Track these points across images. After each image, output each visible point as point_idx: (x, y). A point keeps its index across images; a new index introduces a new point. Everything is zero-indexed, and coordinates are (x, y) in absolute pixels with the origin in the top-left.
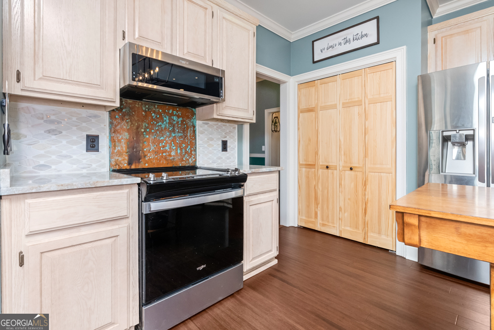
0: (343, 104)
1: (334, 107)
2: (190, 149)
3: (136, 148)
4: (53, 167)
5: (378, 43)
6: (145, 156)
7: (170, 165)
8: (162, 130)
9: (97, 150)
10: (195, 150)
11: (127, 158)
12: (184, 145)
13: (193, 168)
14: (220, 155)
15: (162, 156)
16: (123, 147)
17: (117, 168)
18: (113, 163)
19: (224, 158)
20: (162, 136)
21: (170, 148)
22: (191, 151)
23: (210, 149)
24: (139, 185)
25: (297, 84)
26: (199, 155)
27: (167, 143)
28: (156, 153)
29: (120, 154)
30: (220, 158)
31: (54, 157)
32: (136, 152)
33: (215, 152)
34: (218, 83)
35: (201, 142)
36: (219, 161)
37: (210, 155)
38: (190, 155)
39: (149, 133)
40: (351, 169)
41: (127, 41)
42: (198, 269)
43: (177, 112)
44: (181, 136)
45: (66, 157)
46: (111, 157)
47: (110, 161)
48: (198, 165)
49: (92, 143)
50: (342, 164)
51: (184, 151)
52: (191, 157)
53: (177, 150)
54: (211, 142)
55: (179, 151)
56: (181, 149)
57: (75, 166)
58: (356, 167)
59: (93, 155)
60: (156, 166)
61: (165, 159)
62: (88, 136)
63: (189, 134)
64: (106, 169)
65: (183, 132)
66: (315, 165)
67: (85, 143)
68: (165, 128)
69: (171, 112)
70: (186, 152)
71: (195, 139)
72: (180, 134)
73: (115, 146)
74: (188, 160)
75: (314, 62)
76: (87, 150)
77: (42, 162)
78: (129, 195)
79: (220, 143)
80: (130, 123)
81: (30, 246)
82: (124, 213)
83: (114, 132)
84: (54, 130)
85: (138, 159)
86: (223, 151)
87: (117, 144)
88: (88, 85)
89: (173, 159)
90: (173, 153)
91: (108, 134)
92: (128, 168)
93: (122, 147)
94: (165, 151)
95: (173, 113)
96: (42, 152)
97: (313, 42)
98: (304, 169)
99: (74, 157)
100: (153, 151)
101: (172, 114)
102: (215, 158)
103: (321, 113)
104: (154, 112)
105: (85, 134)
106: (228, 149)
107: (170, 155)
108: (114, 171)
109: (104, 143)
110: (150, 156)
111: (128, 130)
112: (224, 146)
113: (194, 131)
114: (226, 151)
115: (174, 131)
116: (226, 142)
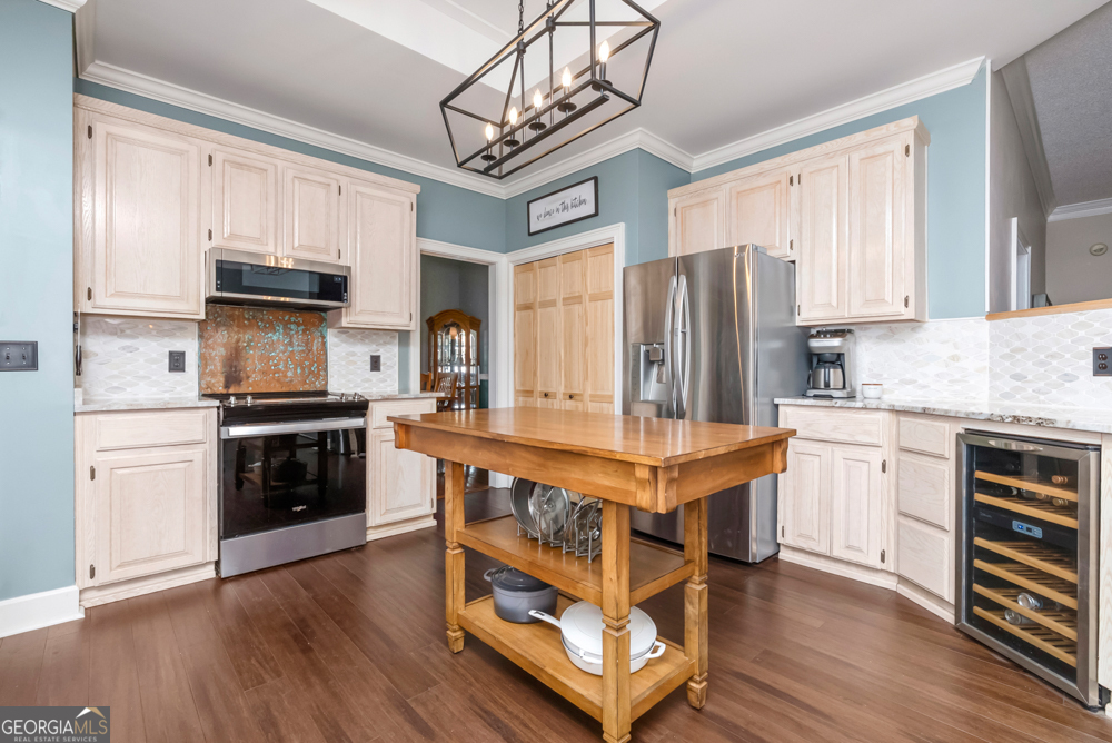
0: (564, 299)
1: (553, 303)
2: (318, 367)
3: (235, 367)
4: (129, 390)
5: (596, 214)
6: (248, 377)
7: (284, 390)
8: (273, 343)
9: (183, 370)
10: (326, 370)
11: (222, 379)
12: (307, 363)
13: (324, 393)
14: (367, 376)
15: (273, 378)
16: (217, 365)
17: (209, 391)
18: (204, 386)
19: (374, 380)
20: (274, 351)
21: (286, 367)
22: (319, 370)
23: (351, 367)
24: (218, 408)
25: (511, 266)
26: (332, 377)
27: (280, 359)
28: (265, 373)
29: (213, 374)
30: (368, 380)
31: (129, 378)
32: (235, 372)
33: (359, 372)
34: (340, 284)
35: (335, 358)
36: (367, 385)
37: (351, 376)
38: (317, 376)
39: (254, 348)
40: (571, 397)
41: (214, 243)
42: (294, 509)
43: (297, 318)
44: (303, 351)
45: (144, 378)
46: (200, 379)
47: (199, 383)
48: (330, 390)
49: (177, 362)
50: (562, 389)
51: (306, 370)
52: (318, 378)
53: (295, 369)
54: (351, 358)
55: (299, 371)
56: (303, 369)
57: (154, 389)
58: (576, 394)
59: (177, 376)
60: (264, 390)
61: (278, 381)
62: (171, 353)
63: (315, 348)
64: (195, 393)
65: (307, 345)
66: (532, 392)
67: (167, 361)
68: (278, 340)
69: (286, 318)
70: (311, 372)
71: (326, 354)
72: (301, 348)
73: (206, 365)
74: (314, 383)
75: (530, 234)
76: (171, 370)
77: (115, 384)
78: (205, 418)
79: (368, 359)
80: (226, 336)
81: (102, 461)
82: (199, 437)
83: (205, 348)
84: (129, 347)
85: (238, 381)
86: (372, 370)
87: (209, 362)
88: (166, 298)
89: (291, 381)
90: (290, 374)
91: (197, 350)
92: (225, 391)
93: (215, 365)
94: (279, 371)
95: (289, 319)
96: (115, 372)
97: (529, 203)
98: (521, 399)
99: (154, 378)
100: (260, 370)
101: (289, 322)
102: (359, 381)
103: (539, 311)
104: (262, 320)
105: (167, 351)
106: (382, 368)
107: (285, 376)
108: (204, 395)
109: (192, 361)
110: (255, 377)
111: (224, 345)
112: (375, 363)
113: (324, 344)
114: (379, 370)
115: (291, 344)
116: (379, 357)
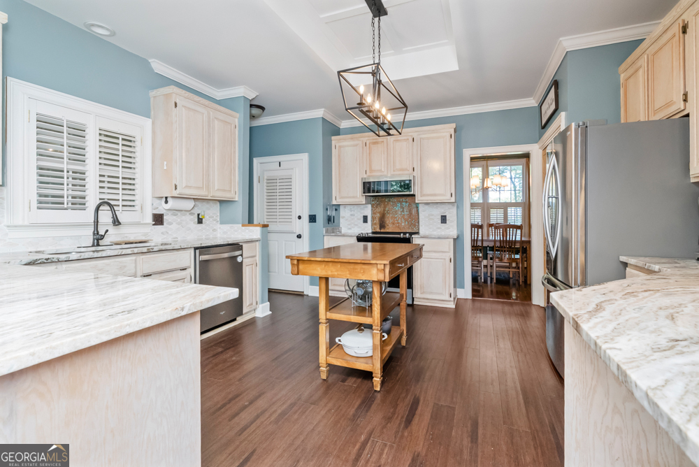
2: (415, 221)
3: (383, 221)
4: (353, 229)
5: (557, 108)
6: (388, 225)
8: (396, 211)
9: (367, 222)
10: (418, 223)
11: (379, 226)
12: (410, 220)
14: (439, 226)
15: (397, 226)
16: (377, 221)
17: (375, 231)
18: (373, 229)
19: (443, 228)
20: (397, 214)
21: (401, 221)
22: (415, 223)
23: (431, 222)
25: (540, 151)
26: (422, 226)
27: (399, 218)
29: (375, 224)
30: (440, 228)
31: (353, 225)
32: (383, 223)
33: (435, 224)
35: (423, 217)
36: (439, 230)
37: (431, 226)
38: (415, 225)
39: (389, 213)
41: (367, 175)
43: (406, 200)
44: (408, 214)
45: (356, 225)
46: (372, 226)
48: (421, 232)
49: (365, 219)
51: (410, 223)
53: (405, 222)
54: (431, 217)
56: (408, 222)
57: (359, 229)
59: (365, 224)
61: (399, 227)
62: (364, 216)
63: (414, 213)
64: (370, 231)
65: (410, 211)
67: (362, 219)
68: (398, 210)
70: (412, 224)
71: (418, 215)
74: (413, 228)
75: (543, 128)
76: (364, 222)
77: (349, 227)
79: (440, 217)
80: (380, 209)
83: (374, 213)
84: (352, 214)
85: (384, 227)
86: (442, 223)
87: (375, 220)
89: (404, 227)
90: (403, 224)
91: (371, 215)
92: (380, 231)
94: (398, 223)
96: (349, 223)
97: (541, 107)
99: (359, 225)
100: (391, 222)
101: (402, 201)
102: (436, 228)
104: (392, 201)
105: (362, 215)
107: (401, 225)
109: (369, 219)
110: (390, 226)
111: (379, 213)
112: (444, 219)
113: (418, 211)
114: (446, 223)
115: (403, 211)
116: (445, 216)
